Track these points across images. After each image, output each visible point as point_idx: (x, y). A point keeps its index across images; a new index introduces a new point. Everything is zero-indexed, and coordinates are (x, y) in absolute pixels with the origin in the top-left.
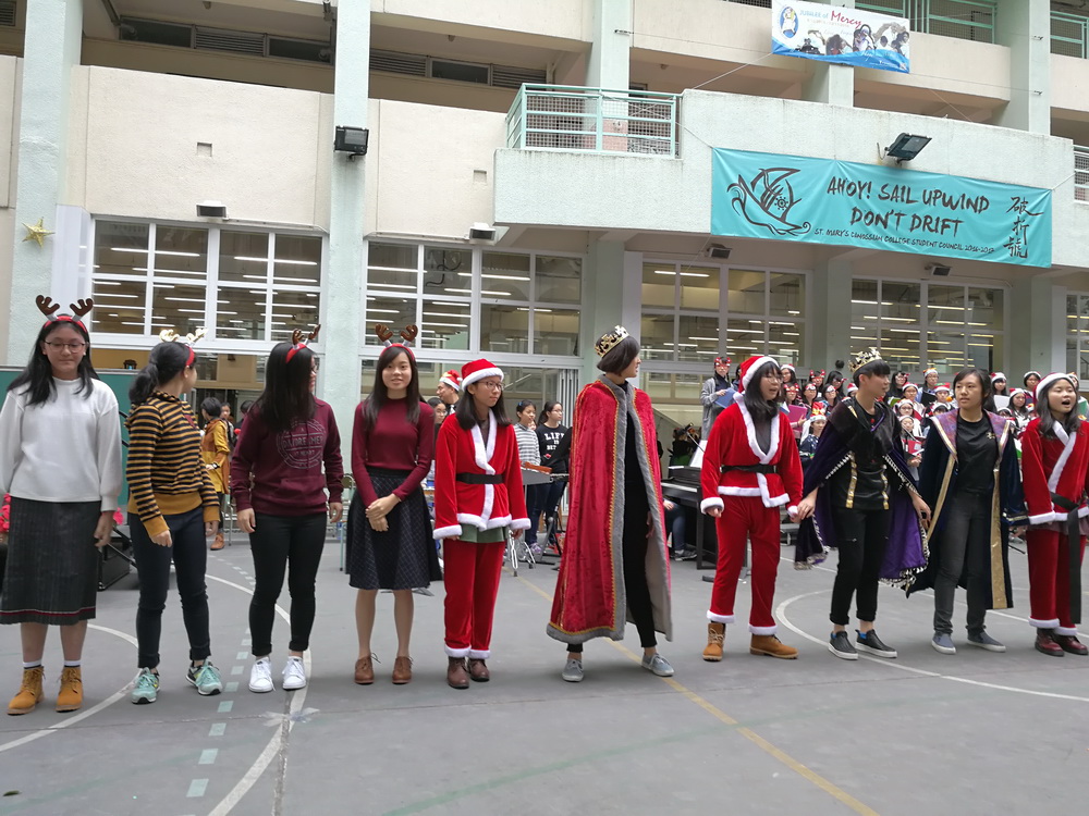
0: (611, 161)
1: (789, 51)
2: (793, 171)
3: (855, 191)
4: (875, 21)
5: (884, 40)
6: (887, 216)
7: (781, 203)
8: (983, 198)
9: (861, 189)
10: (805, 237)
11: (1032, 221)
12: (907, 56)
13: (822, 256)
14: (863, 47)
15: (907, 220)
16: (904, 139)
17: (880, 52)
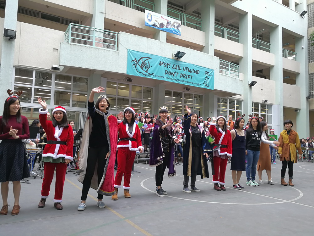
0: (97, 50)
1: (149, 25)
2: (150, 58)
3: (166, 66)
4: (172, 20)
5: (174, 26)
6: (174, 73)
7: (146, 67)
8: (198, 70)
9: (168, 65)
10: (153, 77)
11: (210, 77)
12: (180, 31)
13: (158, 83)
14: (169, 27)
15: (179, 75)
16: (179, 52)
17: (173, 29)
